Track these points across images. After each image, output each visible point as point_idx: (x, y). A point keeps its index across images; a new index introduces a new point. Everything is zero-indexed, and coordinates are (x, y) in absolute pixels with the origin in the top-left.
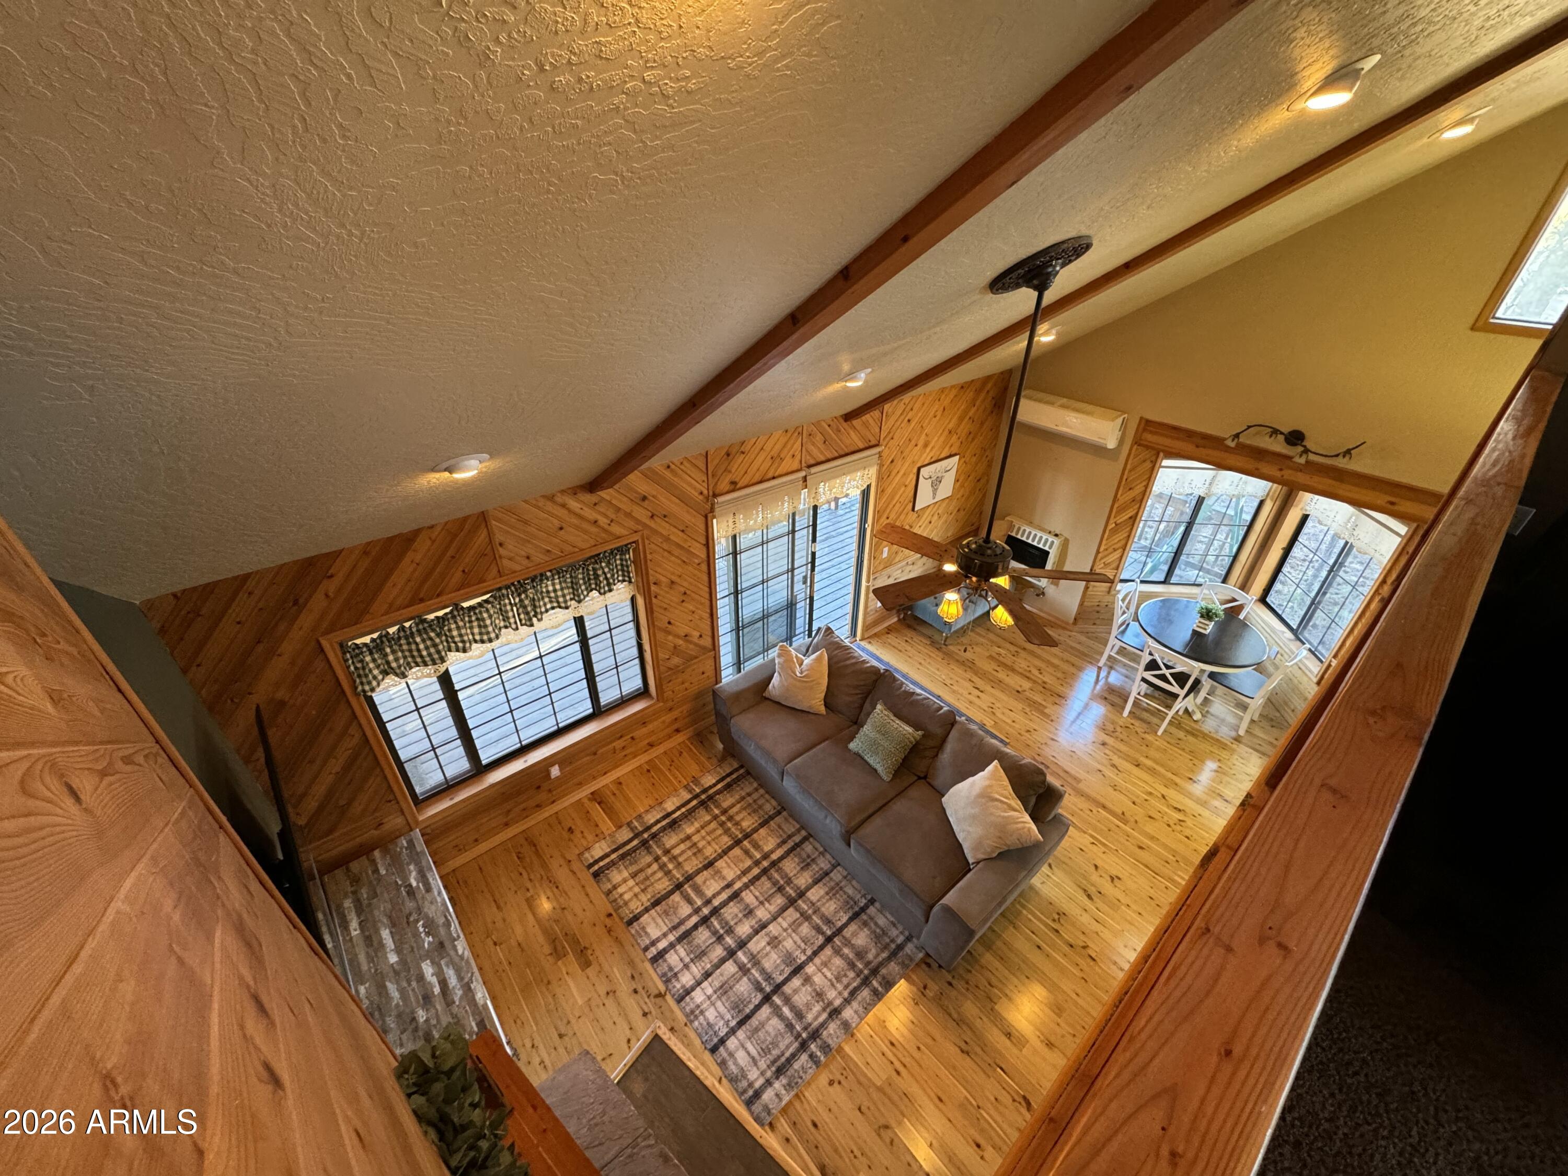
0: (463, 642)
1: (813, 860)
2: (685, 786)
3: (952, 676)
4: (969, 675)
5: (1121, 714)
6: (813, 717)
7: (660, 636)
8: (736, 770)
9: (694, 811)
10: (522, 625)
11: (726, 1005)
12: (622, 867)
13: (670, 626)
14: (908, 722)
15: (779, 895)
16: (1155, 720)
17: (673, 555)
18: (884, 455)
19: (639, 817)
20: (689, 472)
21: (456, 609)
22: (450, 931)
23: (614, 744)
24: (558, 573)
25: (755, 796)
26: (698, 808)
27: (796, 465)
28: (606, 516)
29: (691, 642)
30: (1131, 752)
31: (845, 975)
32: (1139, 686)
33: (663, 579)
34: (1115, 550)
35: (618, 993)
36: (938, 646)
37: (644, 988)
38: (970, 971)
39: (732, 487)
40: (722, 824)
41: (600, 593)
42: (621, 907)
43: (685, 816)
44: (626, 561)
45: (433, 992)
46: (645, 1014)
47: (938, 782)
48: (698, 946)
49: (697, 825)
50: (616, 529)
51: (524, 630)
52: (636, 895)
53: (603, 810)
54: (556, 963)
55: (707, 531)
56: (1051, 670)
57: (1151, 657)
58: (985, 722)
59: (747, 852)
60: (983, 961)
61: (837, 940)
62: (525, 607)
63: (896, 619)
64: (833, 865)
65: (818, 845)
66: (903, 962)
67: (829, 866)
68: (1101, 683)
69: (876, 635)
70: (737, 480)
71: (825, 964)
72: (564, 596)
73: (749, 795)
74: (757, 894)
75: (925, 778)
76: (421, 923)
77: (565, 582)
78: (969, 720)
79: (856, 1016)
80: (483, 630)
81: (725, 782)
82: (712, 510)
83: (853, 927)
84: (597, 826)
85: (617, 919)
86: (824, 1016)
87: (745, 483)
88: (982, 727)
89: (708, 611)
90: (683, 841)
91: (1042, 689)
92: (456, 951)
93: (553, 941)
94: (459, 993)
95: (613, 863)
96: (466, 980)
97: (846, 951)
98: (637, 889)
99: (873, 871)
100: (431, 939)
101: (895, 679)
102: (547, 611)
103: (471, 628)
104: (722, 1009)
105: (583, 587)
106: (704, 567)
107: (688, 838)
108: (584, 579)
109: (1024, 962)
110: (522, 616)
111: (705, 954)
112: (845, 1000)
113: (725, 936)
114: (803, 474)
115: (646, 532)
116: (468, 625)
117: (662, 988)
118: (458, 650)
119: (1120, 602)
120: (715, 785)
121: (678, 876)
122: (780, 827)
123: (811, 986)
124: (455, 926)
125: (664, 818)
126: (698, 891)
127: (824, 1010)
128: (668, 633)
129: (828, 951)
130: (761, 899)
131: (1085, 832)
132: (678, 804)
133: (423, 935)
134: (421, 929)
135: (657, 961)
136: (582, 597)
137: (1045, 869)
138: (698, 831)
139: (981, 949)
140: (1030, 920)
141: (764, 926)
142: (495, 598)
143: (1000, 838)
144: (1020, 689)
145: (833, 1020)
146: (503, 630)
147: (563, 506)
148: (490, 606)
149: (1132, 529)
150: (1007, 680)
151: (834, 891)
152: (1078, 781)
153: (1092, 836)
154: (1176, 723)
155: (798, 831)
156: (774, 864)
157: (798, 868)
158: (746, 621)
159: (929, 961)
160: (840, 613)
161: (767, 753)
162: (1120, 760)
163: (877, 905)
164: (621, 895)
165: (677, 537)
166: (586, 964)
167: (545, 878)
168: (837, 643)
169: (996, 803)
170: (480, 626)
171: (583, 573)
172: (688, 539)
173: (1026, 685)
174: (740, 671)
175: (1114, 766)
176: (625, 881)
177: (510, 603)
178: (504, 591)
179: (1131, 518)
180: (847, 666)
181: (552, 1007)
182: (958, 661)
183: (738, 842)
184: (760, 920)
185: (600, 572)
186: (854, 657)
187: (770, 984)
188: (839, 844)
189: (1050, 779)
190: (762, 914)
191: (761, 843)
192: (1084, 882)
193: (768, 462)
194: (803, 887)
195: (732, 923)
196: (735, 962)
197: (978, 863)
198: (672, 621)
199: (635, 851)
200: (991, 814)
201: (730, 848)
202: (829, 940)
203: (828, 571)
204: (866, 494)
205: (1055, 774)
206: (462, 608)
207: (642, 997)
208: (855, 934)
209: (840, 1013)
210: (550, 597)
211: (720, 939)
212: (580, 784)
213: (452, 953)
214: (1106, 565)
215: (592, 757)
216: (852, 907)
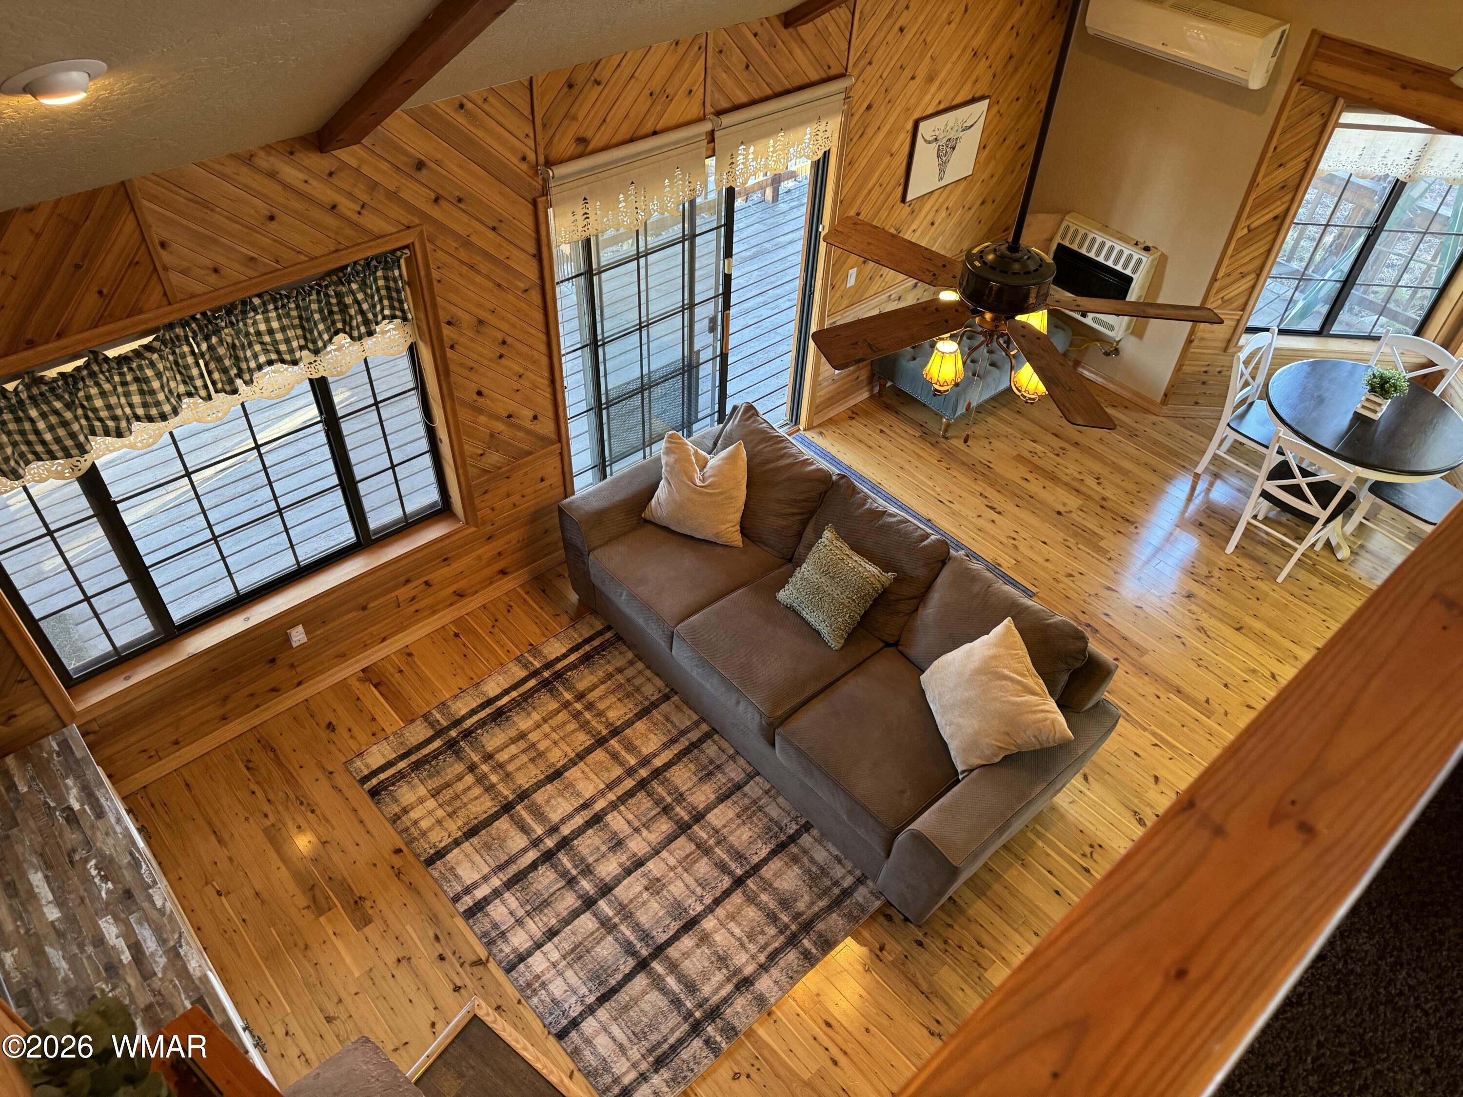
0: (115, 418)
1: (718, 767)
2: (517, 659)
3: (954, 488)
4: (979, 487)
5: (1224, 549)
6: (720, 550)
7: (464, 414)
8: (600, 633)
9: (532, 696)
10: (217, 392)
11: (581, 974)
12: (416, 780)
13: (480, 399)
14: (871, 558)
15: (664, 819)
16: (1275, 559)
17: (479, 272)
18: (856, 95)
19: (443, 706)
20: (498, 117)
21: (96, 360)
22: (141, 875)
23: (396, 593)
24: (274, 300)
25: (630, 672)
26: (538, 690)
27: (695, 111)
28: (351, 196)
29: (520, 428)
30: (1232, 610)
31: (763, 932)
32: (1257, 503)
33: (465, 316)
34: (1243, 276)
35: (413, 960)
36: (933, 440)
37: (454, 953)
38: (951, 926)
39: (580, 148)
40: (576, 715)
41: (352, 338)
42: (415, 839)
43: (516, 704)
44: (395, 280)
45: (121, 960)
46: (457, 989)
47: (916, 651)
48: (538, 894)
49: (536, 716)
50: (373, 222)
51: (220, 399)
52: (439, 822)
53: (381, 694)
54: (317, 918)
55: (537, 231)
56: (1117, 478)
57: (1281, 458)
58: (1000, 561)
59: (615, 757)
60: (971, 912)
61: (751, 883)
62: (219, 360)
63: (866, 395)
64: (748, 775)
65: (725, 745)
66: (851, 912)
67: (743, 775)
68: (1198, 501)
69: (831, 421)
70: (589, 135)
71: (732, 917)
72: (287, 341)
73: (620, 670)
74: (630, 817)
75: (896, 644)
76: (93, 862)
77: (288, 315)
78: (972, 555)
79: (776, 989)
80: (149, 399)
81: (582, 652)
82: (545, 191)
83: (776, 864)
84: (374, 719)
85: (410, 857)
86: (729, 988)
87: (601, 144)
88: (994, 568)
89: (546, 374)
90: (514, 741)
91: (1099, 510)
92: (152, 903)
93: (311, 889)
94: (162, 961)
95: (401, 776)
96: (172, 943)
97: (764, 897)
98: (440, 813)
99: (810, 783)
100: (110, 885)
101: (854, 490)
102: (260, 367)
103: (127, 394)
104: (574, 980)
105: (321, 327)
106: (535, 296)
107: (522, 736)
108: (321, 311)
109: (1032, 912)
110: (216, 376)
111: (548, 904)
112: (761, 966)
113: (579, 877)
114: (707, 126)
115: (427, 229)
116: (120, 389)
117: (483, 953)
118: (107, 433)
119: (1242, 366)
120: (565, 656)
121: (506, 793)
122: (668, 719)
123: (710, 946)
124: (150, 868)
125: (483, 706)
126: (538, 814)
127: (728, 980)
128: (480, 411)
129: (737, 898)
130: (637, 824)
131: (1145, 729)
132: (506, 686)
133: (97, 880)
134: (94, 872)
135: (475, 915)
136: (320, 344)
137: (1076, 781)
138: (538, 726)
139: (969, 895)
140: (1048, 855)
141: (640, 863)
142: (164, 342)
143: (1007, 734)
144: (1061, 509)
145: (741, 993)
146: (186, 400)
147: (272, 175)
148: (155, 356)
149: (1274, 240)
150: (1043, 495)
151: (746, 814)
152: (1141, 651)
153: (1154, 734)
154: (1307, 563)
155: (697, 724)
156: (657, 773)
157: (695, 779)
158: (613, 395)
159: (890, 911)
160: (774, 383)
161: (647, 608)
162: (1213, 622)
163: (815, 832)
164: (416, 822)
165: (485, 239)
166: (363, 921)
167: (292, 796)
168: (763, 431)
169: (1004, 682)
170: (142, 392)
171: (319, 302)
172: (505, 244)
173: (1073, 502)
174: (604, 476)
175: (1201, 629)
176: (421, 801)
177: (193, 352)
178: (179, 331)
179: (1275, 218)
180: (779, 470)
181: (314, 979)
182: (964, 464)
183: (601, 742)
184: (634, 855)
185: (349, 300)
186: (792, 455)
187: (648, 945)
188: (757, 744)
189: (1095, 647)
190: (637, 846)
191: (637, 743)
192: (1136, 801)
193: (644, 104)
194: (701, 806)
195: (590, 860)
196: (595, 915)
197: (971, 771)
198: (485, 391)
199: (436, 757)
200: (995, 699)
201: (589, 750)
202: (739, 882)
203: (756, 313)
204: (820, 168)
205: (1106, 642)
206: (106, 359)
207: (452, 965)
208: (778, 874)
209: (752, 984)
210: (262, 343)
211: (571, 882)
212: (343, 656)
213: (146, 905)
214: (1225, 302)
215: (361, 614)
216: (776, 836)
